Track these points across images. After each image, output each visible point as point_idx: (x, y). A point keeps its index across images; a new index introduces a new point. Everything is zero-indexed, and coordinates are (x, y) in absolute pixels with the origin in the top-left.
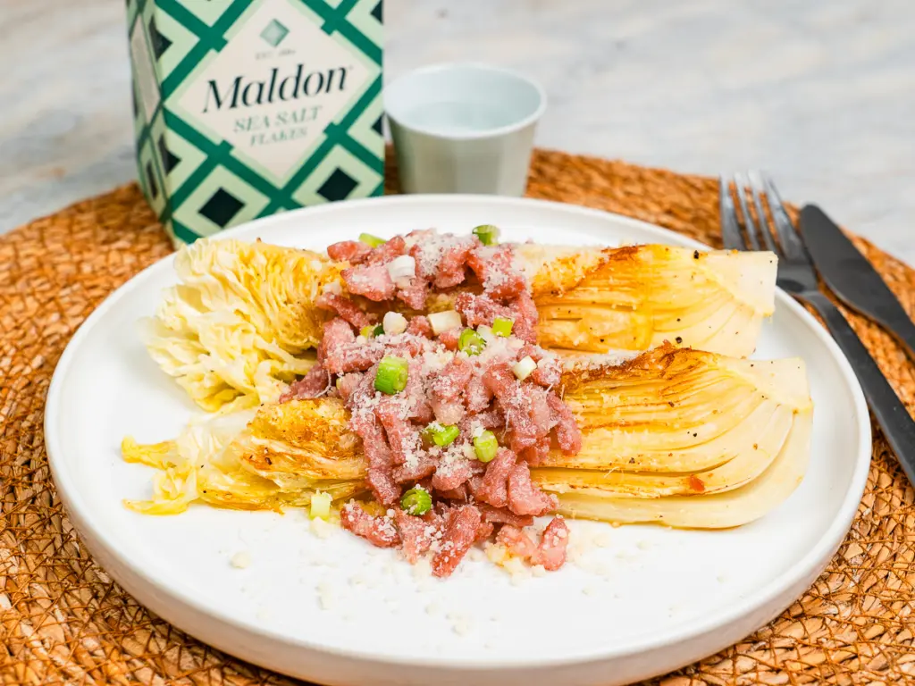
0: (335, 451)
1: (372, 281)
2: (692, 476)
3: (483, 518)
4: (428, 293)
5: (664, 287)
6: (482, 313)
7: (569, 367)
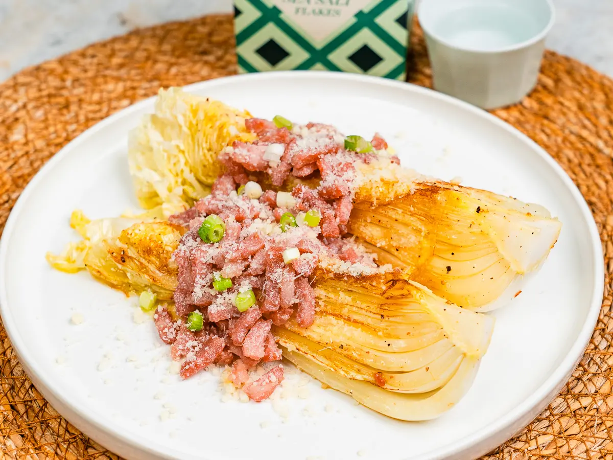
0: (165, 268)
1: (250, 156)
2: (380, 372)
3: (226, 348)
4: (288, 176)
5: (448, 226)
6: (308, 203)
7: (323, 265)
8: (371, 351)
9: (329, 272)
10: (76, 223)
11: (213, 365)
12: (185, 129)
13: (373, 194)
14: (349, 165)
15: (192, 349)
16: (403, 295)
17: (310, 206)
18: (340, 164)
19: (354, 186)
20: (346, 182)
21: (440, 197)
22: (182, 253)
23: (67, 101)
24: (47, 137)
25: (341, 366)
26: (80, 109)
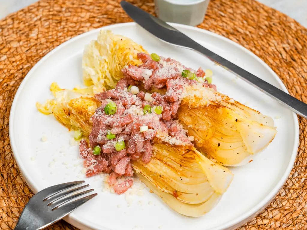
0: (87, 122)
2: (176, 191)
3: (109, 166)
4: (152, 86)
5: (222, 125)
6: (158, 102)
8: (173, 181)
9: (160, 140)
10: (53, 88)
11: (102, 173)
12: (109, 52)
13: (190, 102)
14: (181, 86)
15: (93, 164)
16: (191, 158)
18: (177, 85)
19: (181, 97)
20: (177, 95)
21: (220, 110)
22: (95, 117)
23: (61, 19)
24: (47, 37)
25: (159, 184)
26: (66, 25)
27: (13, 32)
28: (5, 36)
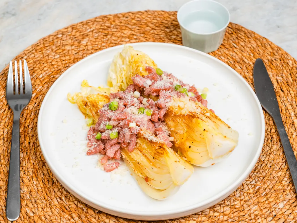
1: (140, 81)
2: (147, 177)
3: (104, 149)
4: (150, 93)
5: (193, 132)
7: (142, 132)
8: (147, 168)
9: (143, 135)
11: (99, 153)
12: (128, 62)
13: (174, 110)
14: (170, 97)
15: (94, 145)
16: (161, 153)
17: (151, 107)
18: (167, 95)
19: (168, 105)
20: (166, 103)
21: (194, 120)
22: (102, 111)
23: (108, 33)
24: (93, 45)
25: (137, 169)
26: (111, 38)
27: (70, 38)
28: (63, 41)
